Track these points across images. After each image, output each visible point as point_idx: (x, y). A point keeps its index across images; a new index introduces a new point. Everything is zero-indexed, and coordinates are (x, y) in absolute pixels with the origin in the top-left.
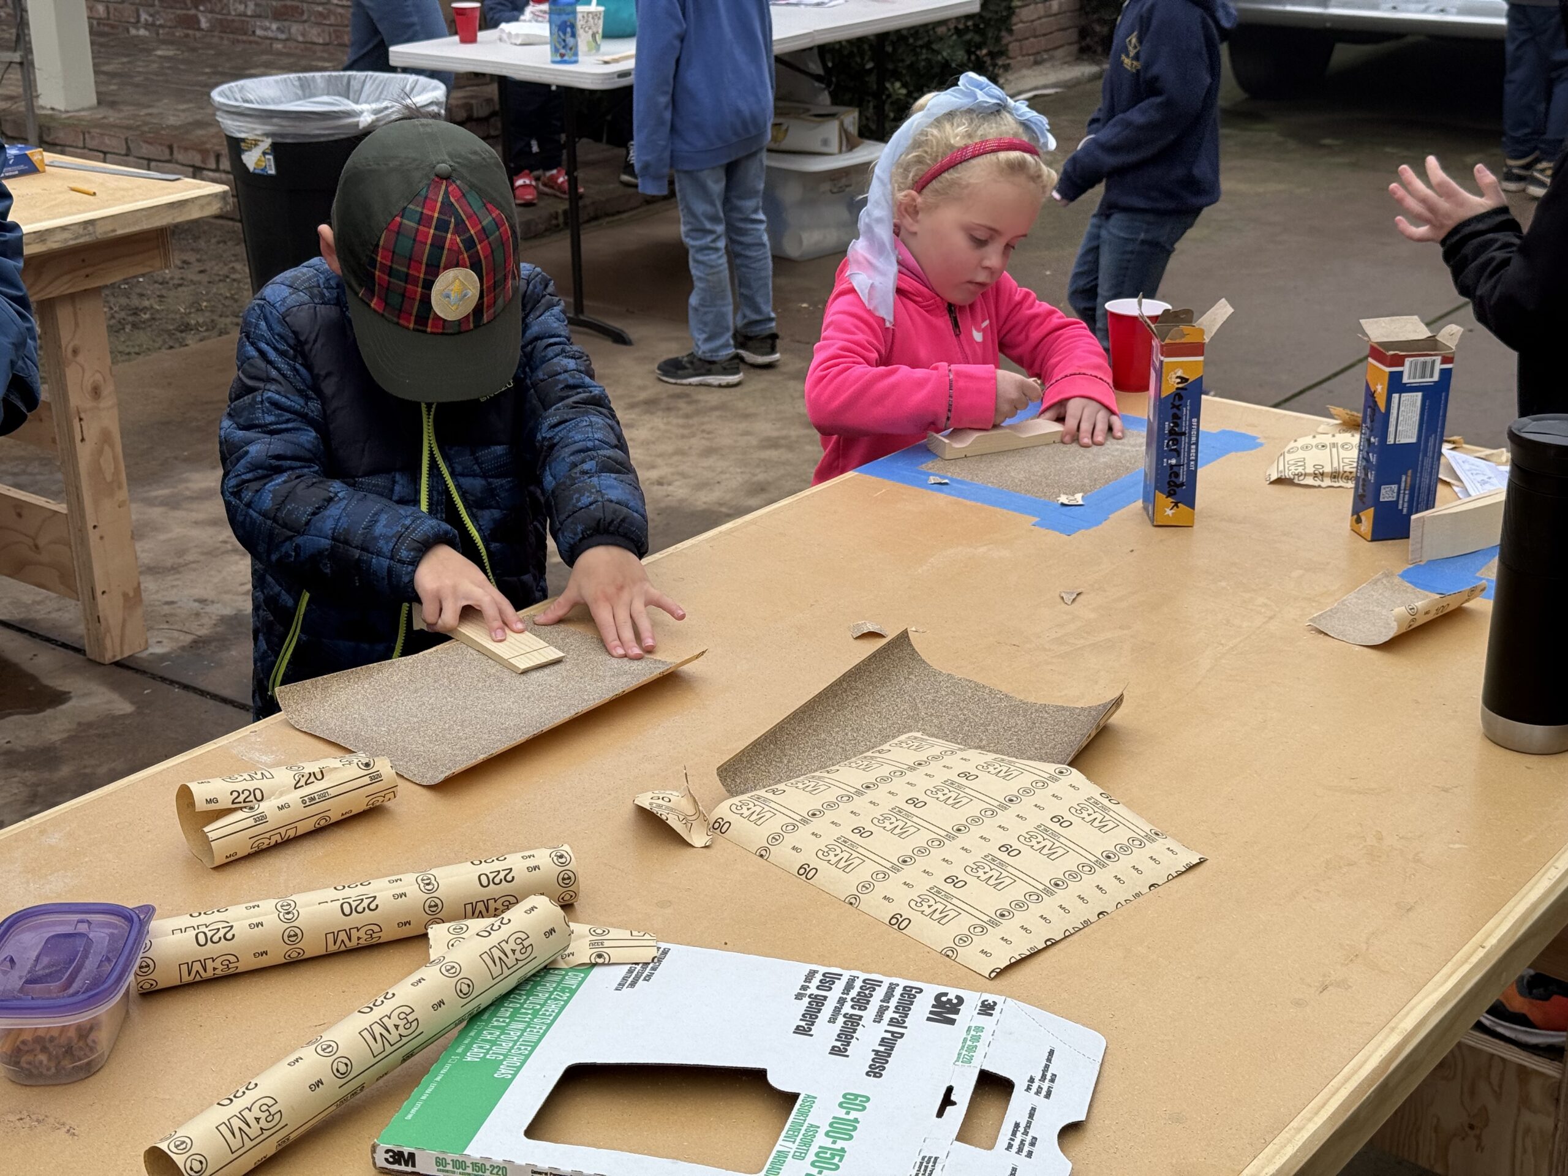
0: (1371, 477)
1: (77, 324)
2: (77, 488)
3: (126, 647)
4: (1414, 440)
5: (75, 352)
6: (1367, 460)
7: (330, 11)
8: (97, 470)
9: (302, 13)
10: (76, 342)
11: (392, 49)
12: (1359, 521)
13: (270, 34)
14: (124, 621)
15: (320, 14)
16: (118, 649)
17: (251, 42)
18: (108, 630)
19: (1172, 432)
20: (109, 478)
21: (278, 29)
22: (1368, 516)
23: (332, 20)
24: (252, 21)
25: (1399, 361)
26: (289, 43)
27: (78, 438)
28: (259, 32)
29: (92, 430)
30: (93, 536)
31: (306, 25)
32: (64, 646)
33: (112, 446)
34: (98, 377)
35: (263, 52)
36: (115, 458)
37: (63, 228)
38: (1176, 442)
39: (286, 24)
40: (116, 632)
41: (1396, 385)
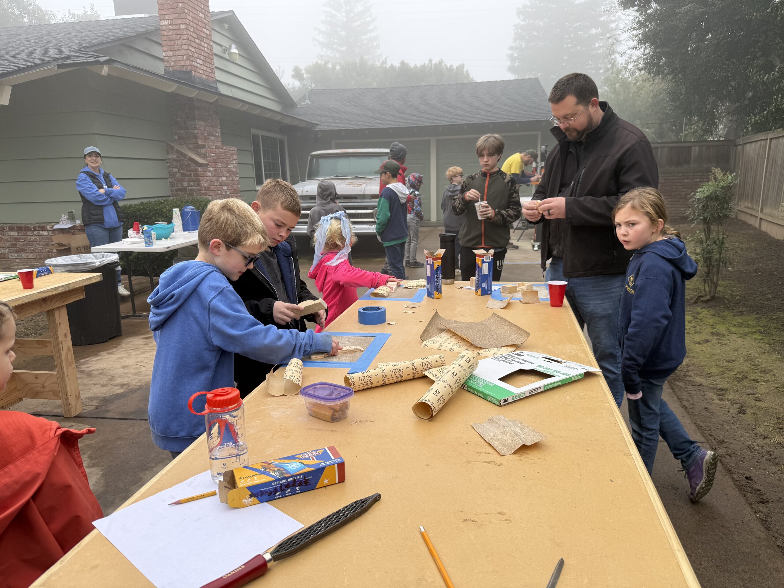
0: (480, 282)
1: (60, 316)
2: (61, 365)
3: (77, 412)
4: (487, 273)
5: (60, 324)
6: (478, 279)
7: (36, 249)
8: (67, 359)
9: (26, 250)
10: (60, 321)
11: (92, 248)
12: (477, 292)
13: (15, 257)
14: (76, 404)
15: (33, 250)
16: (75, 412)
17: (7, 260)
18: (72, 407)
19: (437, 277)
20: (70, 361)
21: (17, 256)
22: (479, 291)
23: (37, 251)
24: (8, 254)
25: (483, 256)
26: (21, 259)
27: (62, 350)
28: (10, 257)
29: (65, 348)
30: (67, 379)
31: (28, 254)
32: (53, 416)
33: (70, 351)
34: (66, 331)
35: (13, 263)
36: (71, 355)
37: (62, 286)
38: (437, 279)
39: (20, 254)
40: (74, 407)
41: (483, 262)
